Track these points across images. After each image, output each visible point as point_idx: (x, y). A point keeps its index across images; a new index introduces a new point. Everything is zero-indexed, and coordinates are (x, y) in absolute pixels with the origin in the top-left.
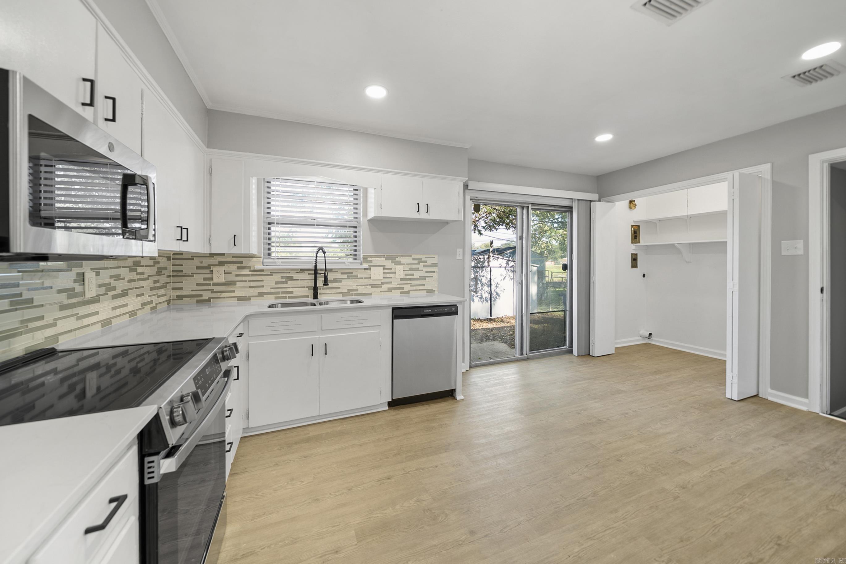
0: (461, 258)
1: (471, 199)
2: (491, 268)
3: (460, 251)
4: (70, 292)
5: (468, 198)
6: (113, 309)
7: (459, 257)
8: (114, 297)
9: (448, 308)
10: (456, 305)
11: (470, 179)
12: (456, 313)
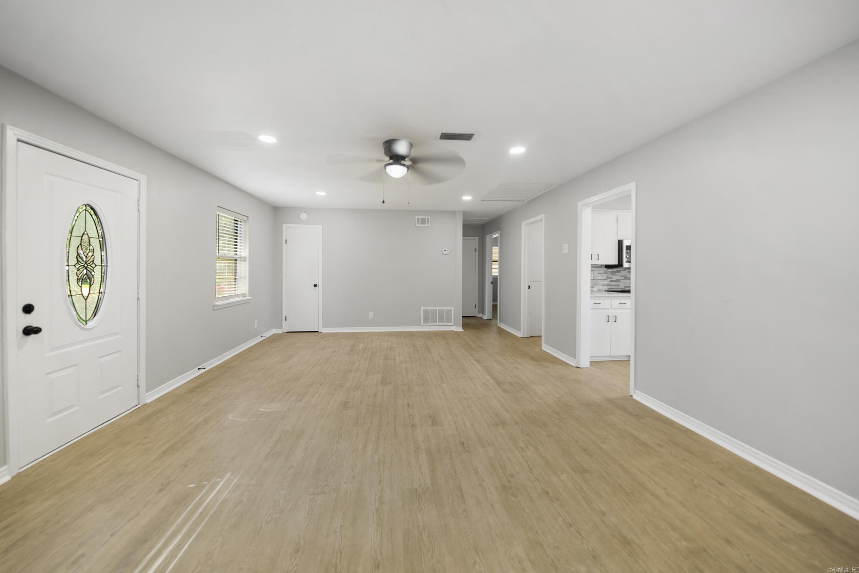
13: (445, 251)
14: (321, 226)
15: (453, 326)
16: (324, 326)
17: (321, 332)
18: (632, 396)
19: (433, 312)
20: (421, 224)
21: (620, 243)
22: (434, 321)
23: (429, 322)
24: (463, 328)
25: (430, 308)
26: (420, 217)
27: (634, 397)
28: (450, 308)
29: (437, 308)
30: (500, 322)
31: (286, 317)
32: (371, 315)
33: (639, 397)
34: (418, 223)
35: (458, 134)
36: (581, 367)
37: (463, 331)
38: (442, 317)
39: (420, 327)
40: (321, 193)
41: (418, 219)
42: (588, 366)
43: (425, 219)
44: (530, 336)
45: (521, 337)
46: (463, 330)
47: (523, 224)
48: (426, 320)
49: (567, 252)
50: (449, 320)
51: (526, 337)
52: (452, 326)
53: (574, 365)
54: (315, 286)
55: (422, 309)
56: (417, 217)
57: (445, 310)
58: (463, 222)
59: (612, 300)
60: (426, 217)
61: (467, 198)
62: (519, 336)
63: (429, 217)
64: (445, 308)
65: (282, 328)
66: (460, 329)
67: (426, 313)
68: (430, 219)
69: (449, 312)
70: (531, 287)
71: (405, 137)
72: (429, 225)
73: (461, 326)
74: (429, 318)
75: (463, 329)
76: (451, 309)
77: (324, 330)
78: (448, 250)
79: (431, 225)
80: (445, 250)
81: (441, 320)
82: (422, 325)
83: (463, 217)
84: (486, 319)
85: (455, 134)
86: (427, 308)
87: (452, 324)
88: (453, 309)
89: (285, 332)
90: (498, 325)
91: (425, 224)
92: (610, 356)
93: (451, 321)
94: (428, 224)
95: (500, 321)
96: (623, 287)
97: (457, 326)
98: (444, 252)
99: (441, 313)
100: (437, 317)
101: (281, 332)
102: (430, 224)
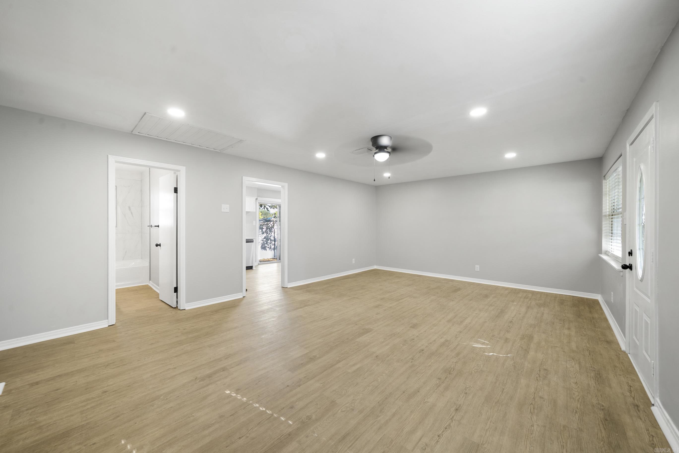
0: (255, 224)
1: (259, 203)
2: (274, 229)
3: (254, 222)
5: (257, 203)
7: (254, 224)
9: (250, 240)
10: (253, 239)
11: (258, 197)
12: (253, 242)
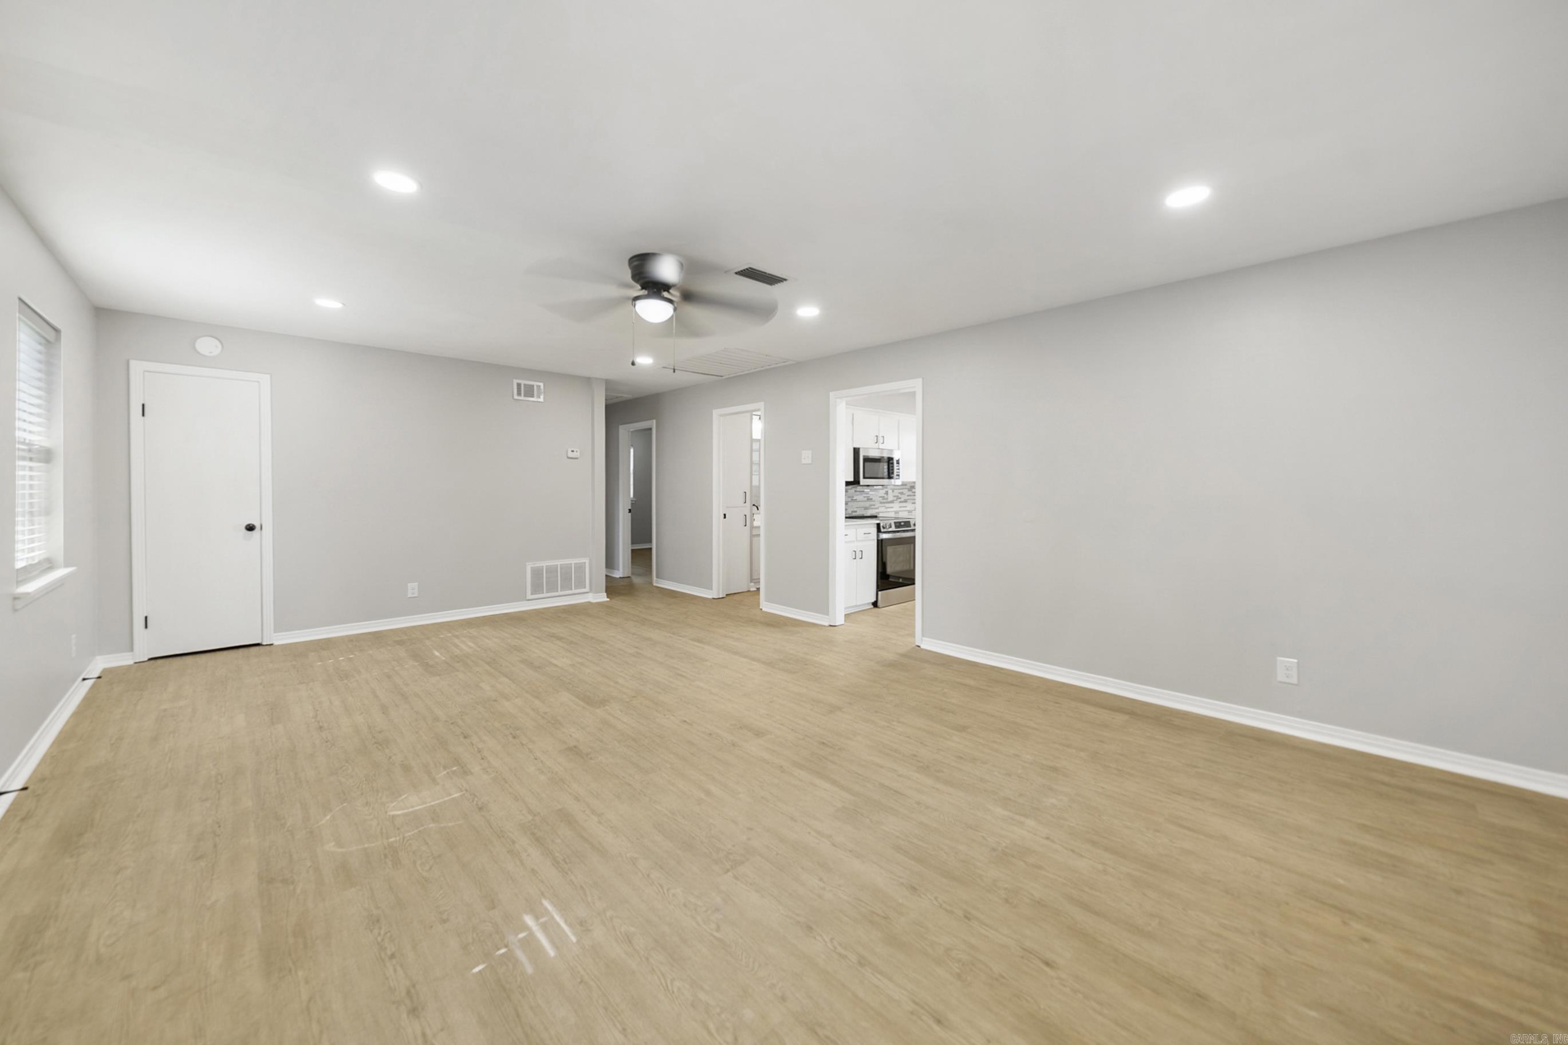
4: (883, 497)
6: (900, 507)
8: (900, 502)
13: (573, 451)
14: (268, 376)
15: (588, 594)
16: (279, 628)
17: (272, 645)
18: (919, 646)
19: (552, 570)
20: (525, 396)
21: (856, 451)
22: (552, 587)
23: (543, 590)
24: (607, 595)
25: (544, 564)
26: (523, 382)
27: (922, 647)
28: (582, 560)
29: (559, 563)
30: (658, 579)
31: (146, 618)
32: (413, 589)
33: (929, 644)
34: (519, 394)
35: (769, 274)
36: (836, 625)
37: (608, 601)
38: (567, 579)
39: (525, 602)
40: (329, 304)
41: (519, 385)
42: (843, 623)
43: (533, 386)
44: (727, 595)
45: (714, 598)
46: (608, 599)
47: (716, 413)
48: (537, 588)
49: (810, 462)
50: (580, 584)
51: (721, 597)
52: (586, 595)
53: (827, 624)
54: (250, 528)
55: (529, 567)
56: (515, 382)
57: (573, 566)
58: (606, 400)
59: (858, 530)
60: (535, 384)
61: (644, 360)
62: (710, 597)
63: (542, 385)
64: (573, 561)
65: (132, 649)
66: (603, 597)
67: (537, 573)
68: (542, 387)
69: (580, 568)
70: (727, 516)
71: (670, 251)
72: (541, 399)
73: (604, 591)
74: (542, 582)
75: (608, 597)
76: (585, 563)
77: (280, 639)
78: (578, 450)
79: (544, 398)
80: (573, 449)
81: (567, 584)
82: (527, 598)
83: (606, 390)
84: (620, 578)
85: (766, 273)
86: (539, 564)
87: (587, 589)
88: (587, 561)
89: (146, 659)
90: (655, 584)
91: (532, 396)
92: (856, 606)
93: (585, 585)
94: (539, 397)
95: (657, 577)
96: (850, 512)
97: (597, 592)
98: (570, 454)
99: (566, 571)
100: (557, 580)
101: (131, 662)
102: (542, 397)
